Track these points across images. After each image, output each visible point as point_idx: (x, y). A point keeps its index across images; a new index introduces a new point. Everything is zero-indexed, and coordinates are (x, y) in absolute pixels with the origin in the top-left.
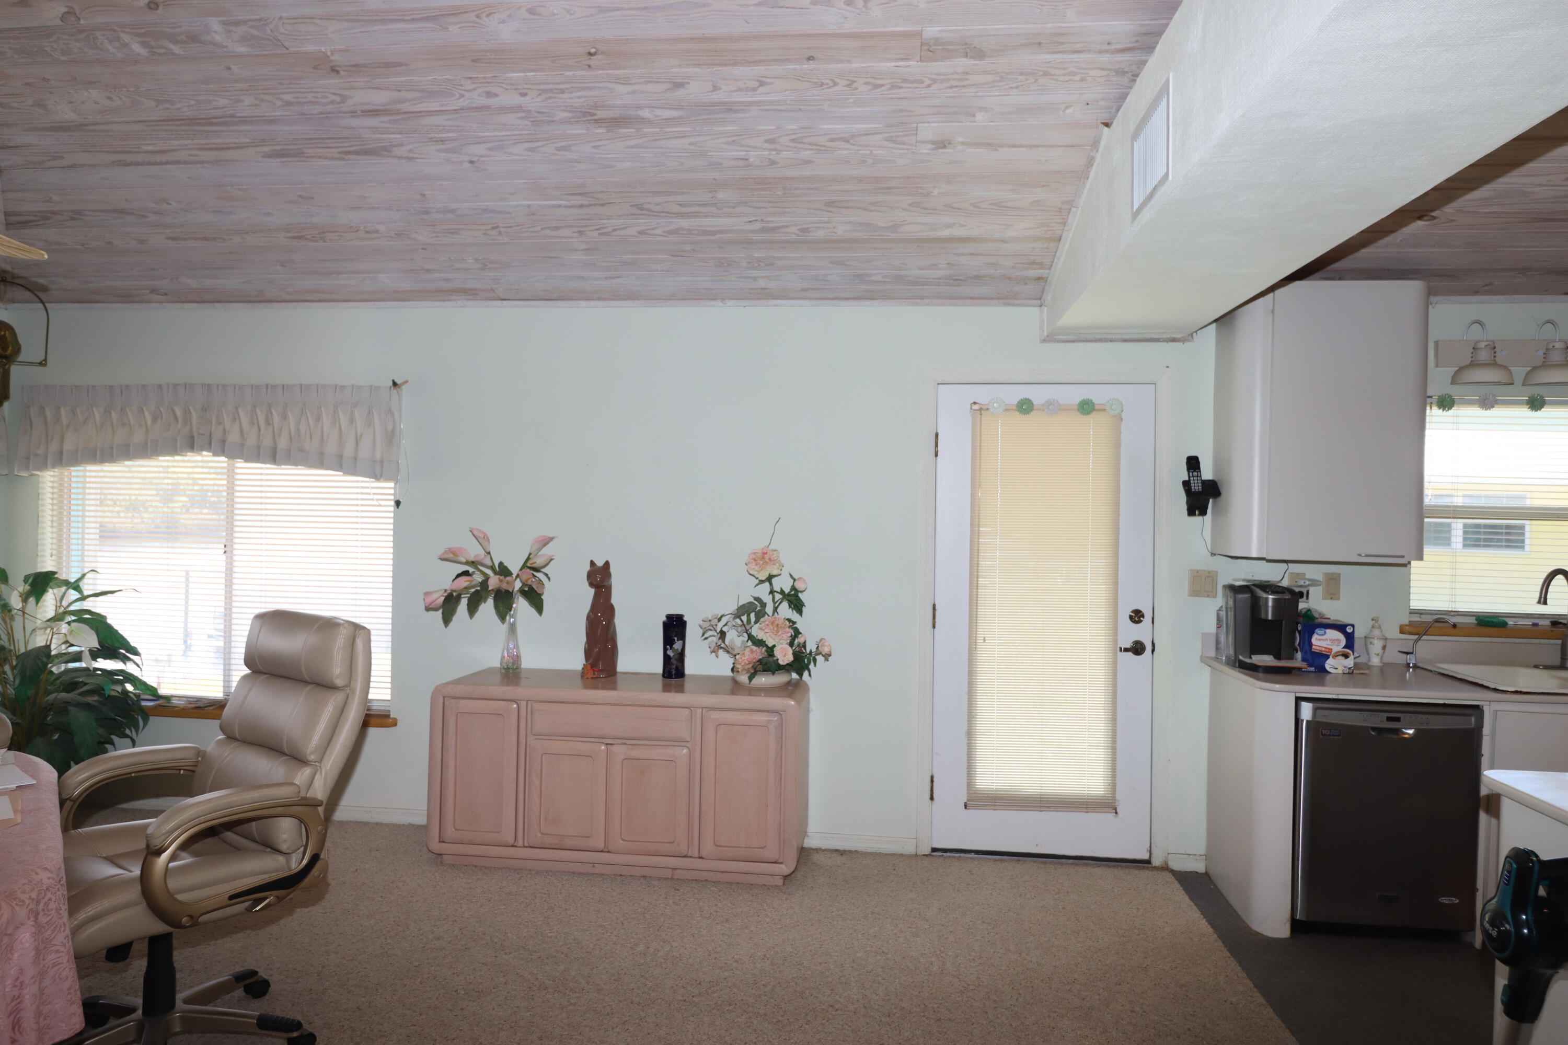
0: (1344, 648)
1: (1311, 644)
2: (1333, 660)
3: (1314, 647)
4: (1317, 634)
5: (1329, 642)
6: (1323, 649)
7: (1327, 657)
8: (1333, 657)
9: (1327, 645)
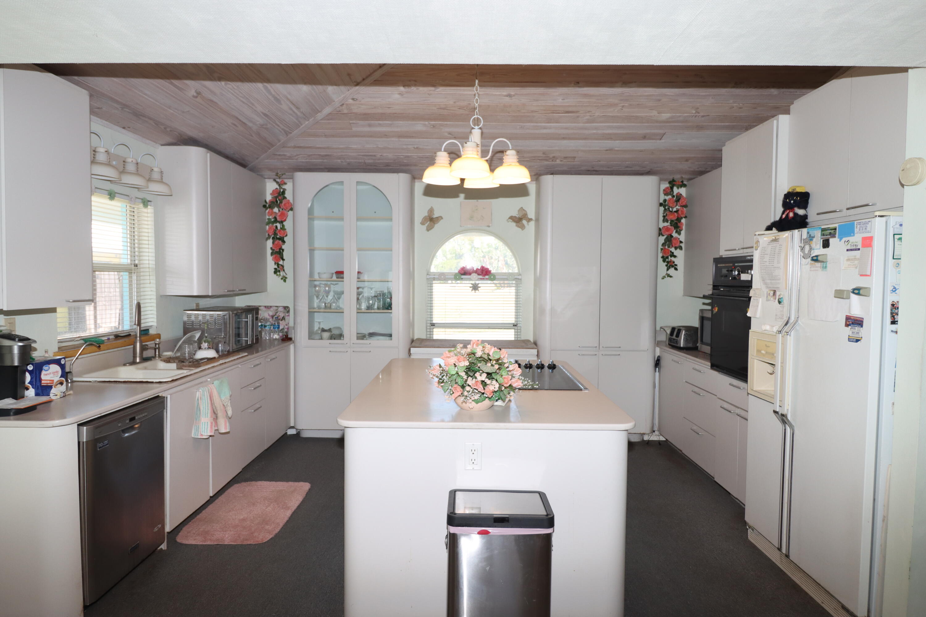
0: (60, 377)
1: (40, 380)
2: (55, 389)
3: (43, 382)
4: (44, 370)
5: (52, 375)
6: (49, 382)
7: (51, 387)
8: (55, 387)
9: (51, 377)
